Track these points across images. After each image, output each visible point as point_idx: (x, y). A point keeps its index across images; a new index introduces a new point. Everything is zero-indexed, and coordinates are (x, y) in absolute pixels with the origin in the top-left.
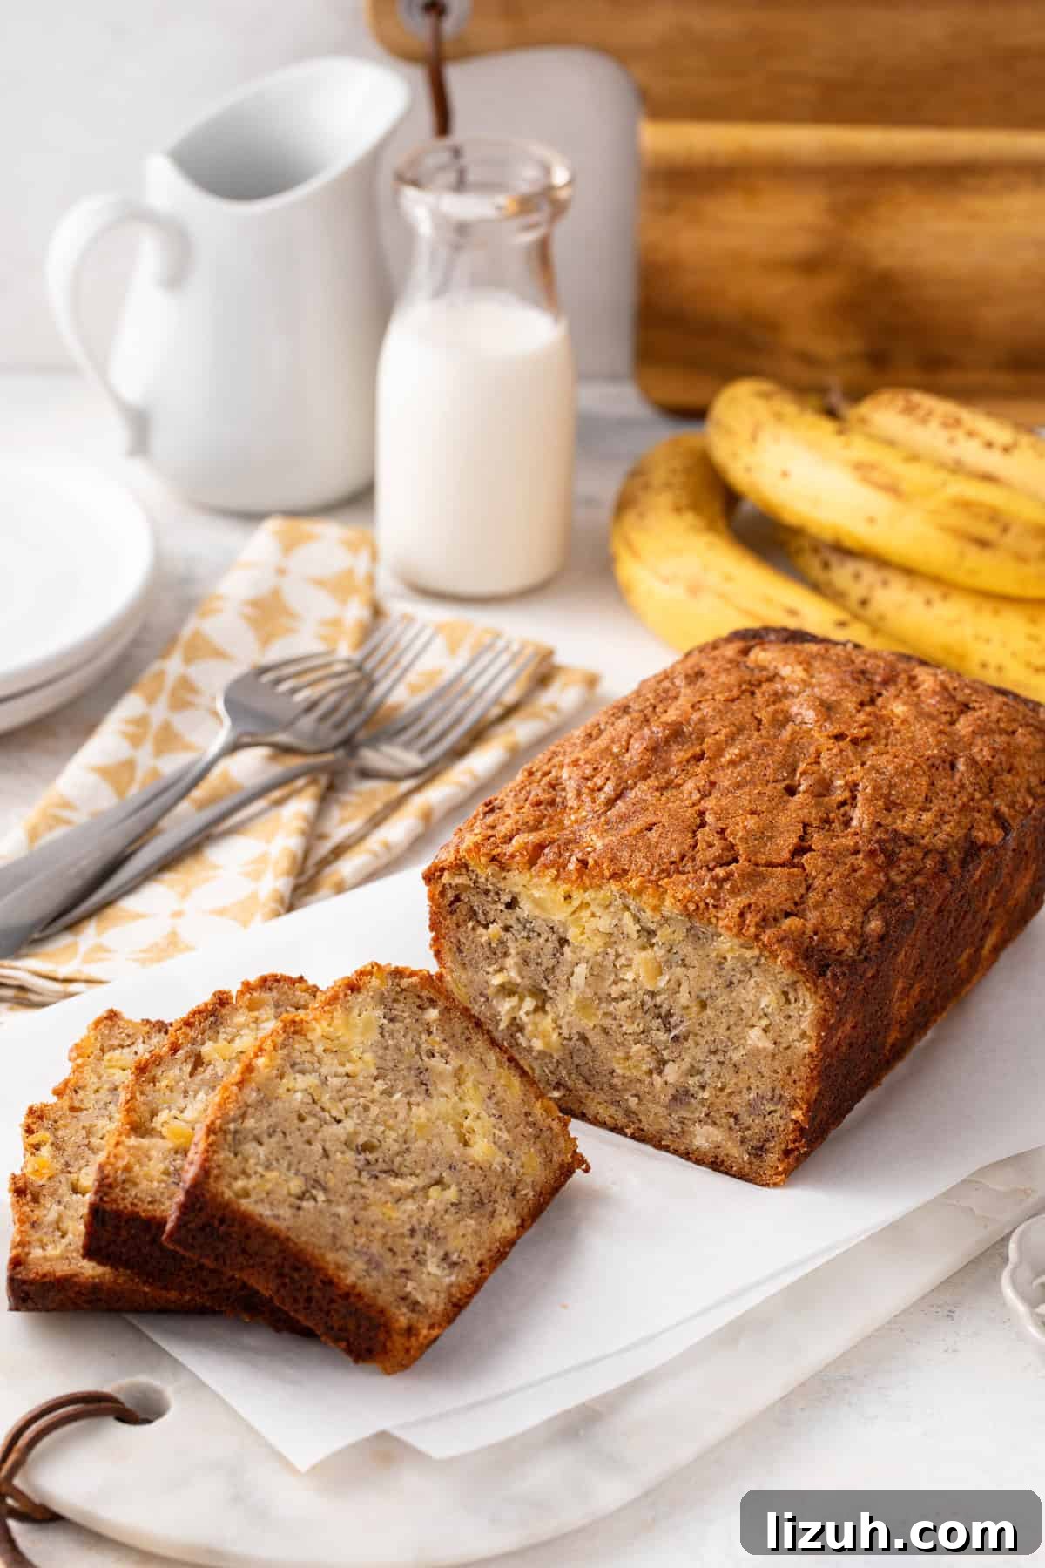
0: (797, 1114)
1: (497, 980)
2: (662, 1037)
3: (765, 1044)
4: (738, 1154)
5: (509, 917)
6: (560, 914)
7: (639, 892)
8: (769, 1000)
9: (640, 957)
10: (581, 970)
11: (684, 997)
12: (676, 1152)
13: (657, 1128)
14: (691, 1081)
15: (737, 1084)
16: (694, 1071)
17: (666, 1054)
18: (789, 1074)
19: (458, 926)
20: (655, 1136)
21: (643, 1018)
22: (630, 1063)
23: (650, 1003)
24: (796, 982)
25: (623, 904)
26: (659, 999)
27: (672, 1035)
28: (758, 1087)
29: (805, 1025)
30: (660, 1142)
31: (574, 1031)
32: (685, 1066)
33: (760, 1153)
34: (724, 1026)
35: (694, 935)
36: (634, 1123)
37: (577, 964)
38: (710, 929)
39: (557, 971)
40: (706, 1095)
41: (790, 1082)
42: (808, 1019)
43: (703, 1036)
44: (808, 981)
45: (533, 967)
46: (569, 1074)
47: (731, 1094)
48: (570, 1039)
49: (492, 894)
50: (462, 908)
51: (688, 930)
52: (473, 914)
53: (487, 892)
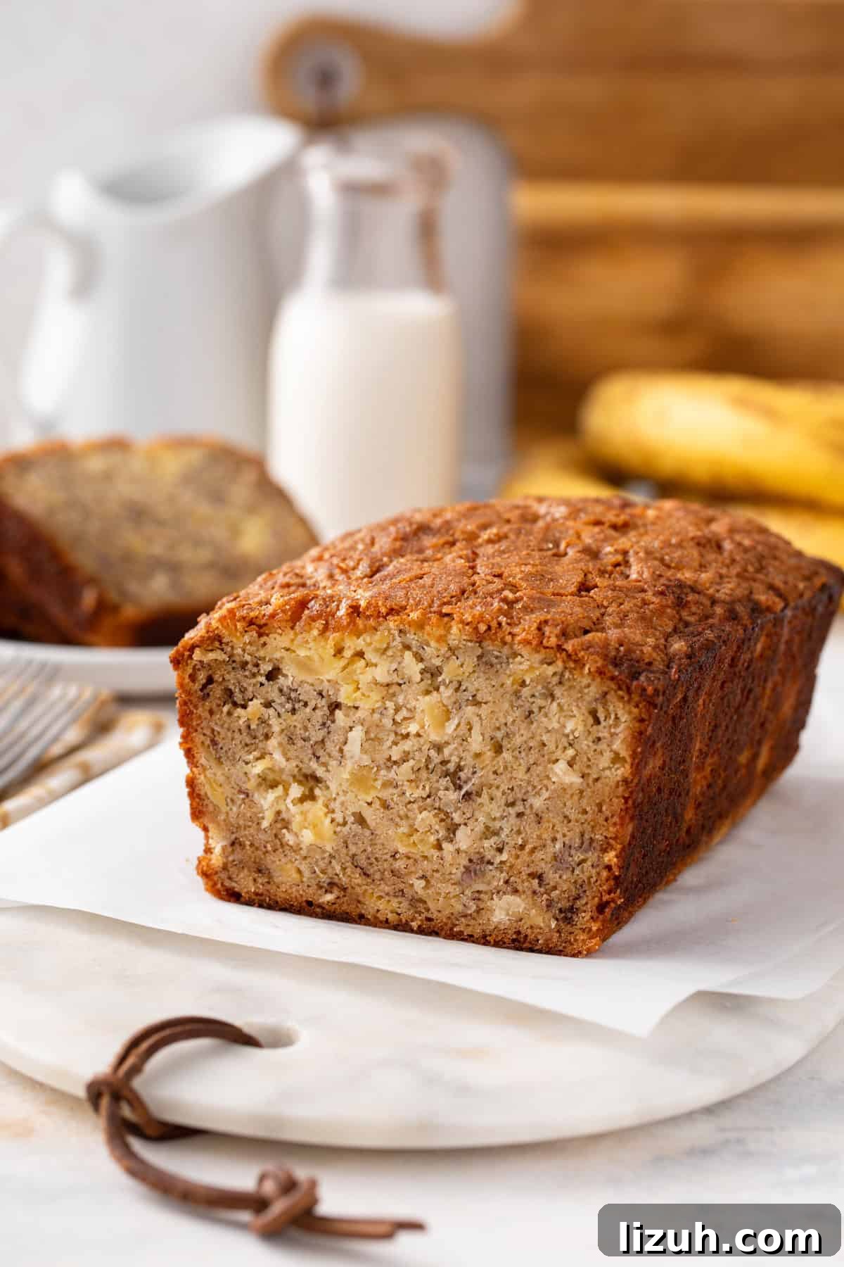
0: (611, 857)
1: (259, 768)
2: (453, 796)
3: (573, 779)
4: (542, 921)
5: (271, 691)
6: (331, 672)
7: (420, 625)
8: (575, 725)
9: (425, 704)
10: (357, 735)
11: (476, 742)
12: (470, 939)
13: (447, 912)
14: (487, 844)
15: (539, 837)
16: (489, 832)
17: (457, 817)
18: (600, 811)
19: (211, 712)
20: (446, 924)
21: (428, 779)
22: (415, 838)
23: (436, 758)
24: (605, 694)
25: (402, 643)
26: (446, 751)
27: (463, 792)
28: (564, 836)
29: (617, 745)
30: (451, 929)
31: (348, 813)
32: (479, 828)
33: (569, 915)
34: (523, 768)
35: (486, 663)
36: (420, 913)
37: (351, 728)
38: (506, 650)
39: (328, 744)
40: (504, 857)
41: (601, 820)
42: (622, 736)
43: (498, 787)
44: (620, 688)
45: (300, 743)
46: (344, 869)
47: (533, 850)
48: (345, 824)
49: (249, 666)
50: (216, 691)
51: (480, 657)
52: (229, 693)
53: (244, 665)
